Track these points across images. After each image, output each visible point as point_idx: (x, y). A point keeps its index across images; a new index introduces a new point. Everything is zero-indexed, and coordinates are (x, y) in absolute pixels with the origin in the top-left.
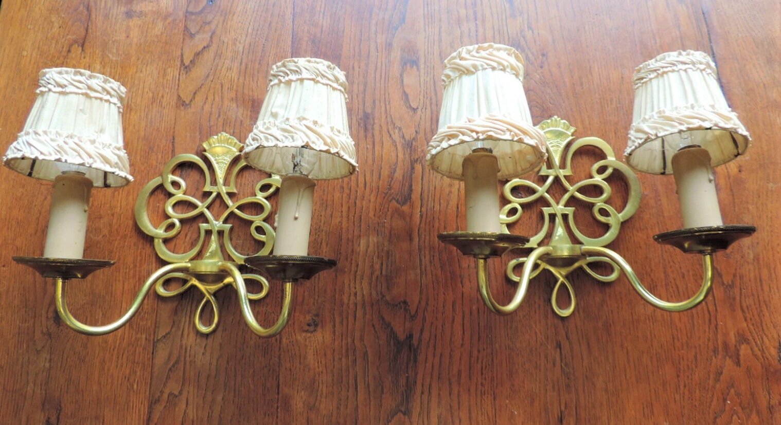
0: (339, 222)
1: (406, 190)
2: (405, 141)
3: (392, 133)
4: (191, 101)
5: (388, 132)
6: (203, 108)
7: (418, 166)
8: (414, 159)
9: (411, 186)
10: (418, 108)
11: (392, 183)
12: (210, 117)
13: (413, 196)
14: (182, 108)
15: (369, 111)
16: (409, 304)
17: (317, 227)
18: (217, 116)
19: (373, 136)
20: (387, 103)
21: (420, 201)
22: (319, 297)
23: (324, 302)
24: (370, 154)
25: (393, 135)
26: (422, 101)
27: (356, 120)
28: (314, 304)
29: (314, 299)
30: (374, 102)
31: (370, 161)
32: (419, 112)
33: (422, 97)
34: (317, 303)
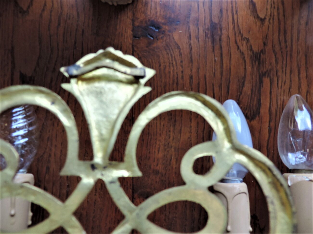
0: (189, 138)
1: (255, 104)
2: (253, 53)
3: (239, 44)
4: (29, 7)
5: (236, 43)
6: (41, 15)
7: (267, 78)
8: (262, 72)
9: (260, 100)
10: (265, 18)
11: (241, 97)
12: (49, 26)
13: (262, 111)
14: (20, 15)
15: (216, 20)
16: (258, 218)
17: (166, 143)
18: (57, 24)
19: (221, 47)
20: (235, 13)
21: (268, 115)
22: (170, 213)
23: (176, 217)
24: (218, 67)
25: (241, 47)
26: (269, 10)
27: (203, 30)
28: (165, 220)
29: (166, 215)
30: (221, 11)
31: (218, 75)
32: (266, 23)
33: (269, 7)
34: (169, 219)
